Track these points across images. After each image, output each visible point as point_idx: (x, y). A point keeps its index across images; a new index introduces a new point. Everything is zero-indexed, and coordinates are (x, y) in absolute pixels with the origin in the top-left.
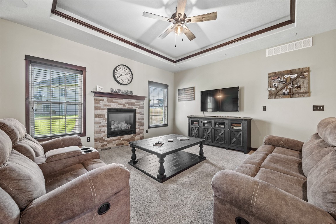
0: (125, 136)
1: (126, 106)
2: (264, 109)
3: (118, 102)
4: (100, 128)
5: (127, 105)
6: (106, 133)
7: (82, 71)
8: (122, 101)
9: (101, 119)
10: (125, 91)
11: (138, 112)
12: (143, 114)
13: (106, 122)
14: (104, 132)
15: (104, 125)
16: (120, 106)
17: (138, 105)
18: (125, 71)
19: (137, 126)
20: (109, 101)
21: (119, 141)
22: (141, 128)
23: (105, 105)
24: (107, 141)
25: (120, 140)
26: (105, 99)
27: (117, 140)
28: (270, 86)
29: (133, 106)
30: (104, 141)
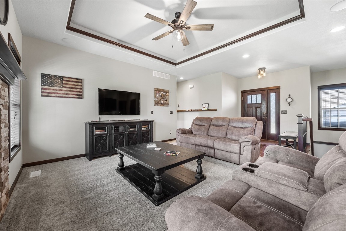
2: (152, 113)
28: (155, 97)
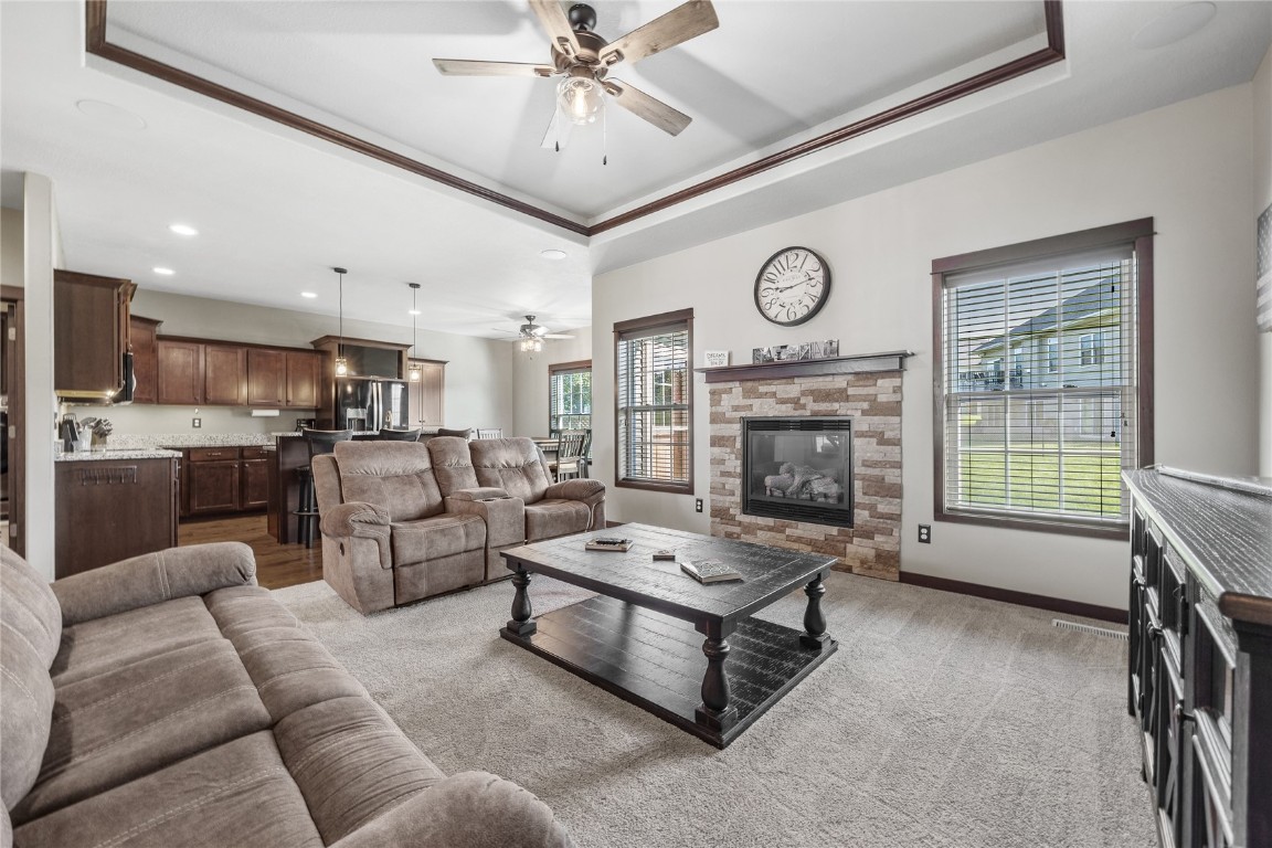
0: (801, 525)
1: (803, 407)
3: (774, 395)
4: (723, 479)
5: (808, 401)
6: (737, 498)
7: (686, 321)
8: (789, 387)
9: (724, 449)
10: (802, 347)
11: (865, 428)
12: (897, 442)
13: (739, 462)
14: (734, 495)
15: (732, 470)
16: (784, 407)
17: (864, 398)
18: (799, 266)
19: (859, 497)
20: (747, 394)
21: (778, 536)
22: (882, 508)
23: (736, 408)
24: (740, 524)
25: (783, 536)
26: (737, 388)
27: (771, 529)
29: (836, 406)
30: (731, 519)
